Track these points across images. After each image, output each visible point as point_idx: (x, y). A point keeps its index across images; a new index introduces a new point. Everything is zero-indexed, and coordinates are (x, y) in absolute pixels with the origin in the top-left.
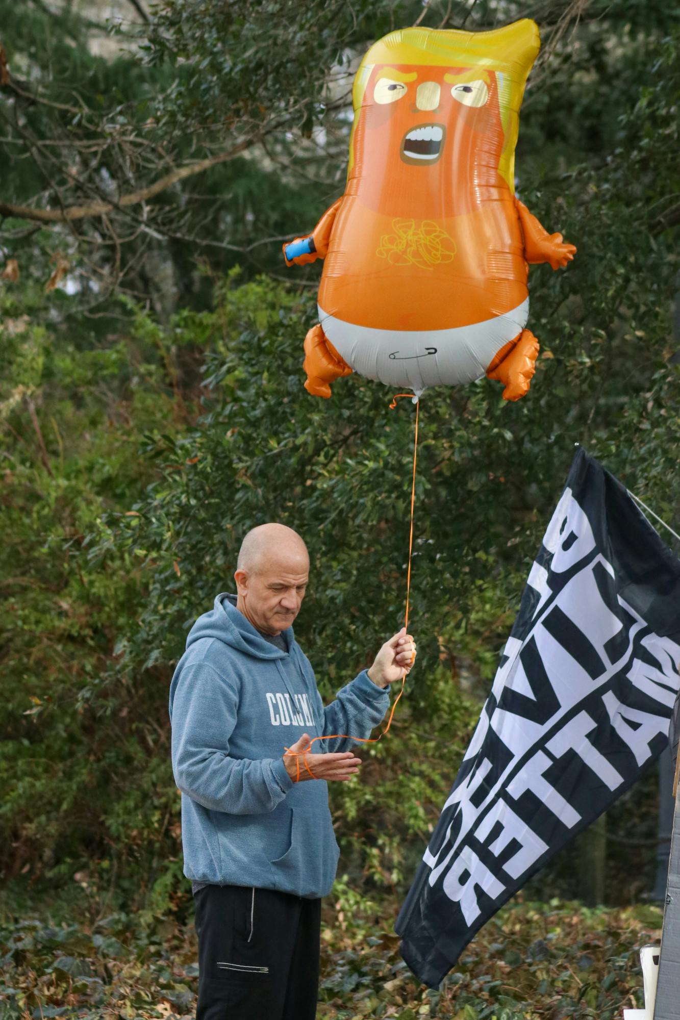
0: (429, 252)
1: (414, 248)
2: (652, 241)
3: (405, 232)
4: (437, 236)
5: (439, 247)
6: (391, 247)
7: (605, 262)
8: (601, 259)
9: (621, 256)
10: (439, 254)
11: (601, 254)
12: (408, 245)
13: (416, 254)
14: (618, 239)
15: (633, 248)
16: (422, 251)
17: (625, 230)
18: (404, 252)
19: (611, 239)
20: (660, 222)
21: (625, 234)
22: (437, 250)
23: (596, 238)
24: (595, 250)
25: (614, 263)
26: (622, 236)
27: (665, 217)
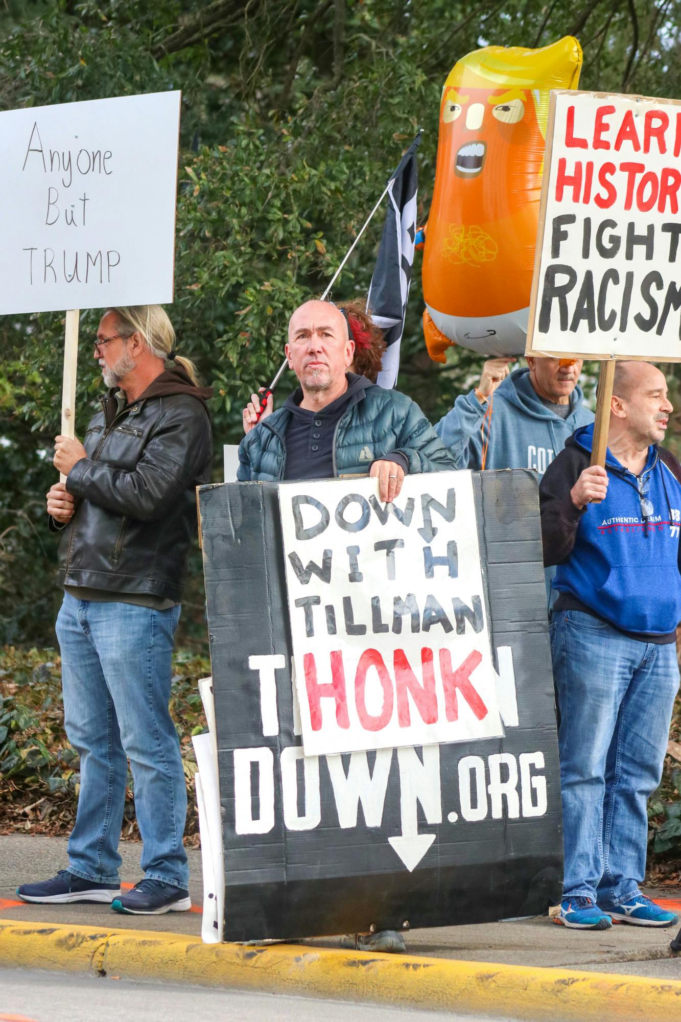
0: (476, 252)
1: (464, 249)
2: (155, 63)
3: (458, 236)
4: (482, 239)
5: (483, 248)
6: (449, 248)
7: (115, 80)
8: (112, 77)
9: (129, 75)
10: (484, 253)
11: (112, 73)
12: (461, 247)
13: (467, 254)
14: (126, 61)
15: (138, 68)
16: (471, 251)
17: (132, 53)
18: (459, 253)
19: (120, 60)
20: (160, 48)
21: (132, 57)
22: (482, 250)
23: (107, 59)
24: (107, 68)
25: (123, 81)
26: (130, 59)
27: (164, 44)
